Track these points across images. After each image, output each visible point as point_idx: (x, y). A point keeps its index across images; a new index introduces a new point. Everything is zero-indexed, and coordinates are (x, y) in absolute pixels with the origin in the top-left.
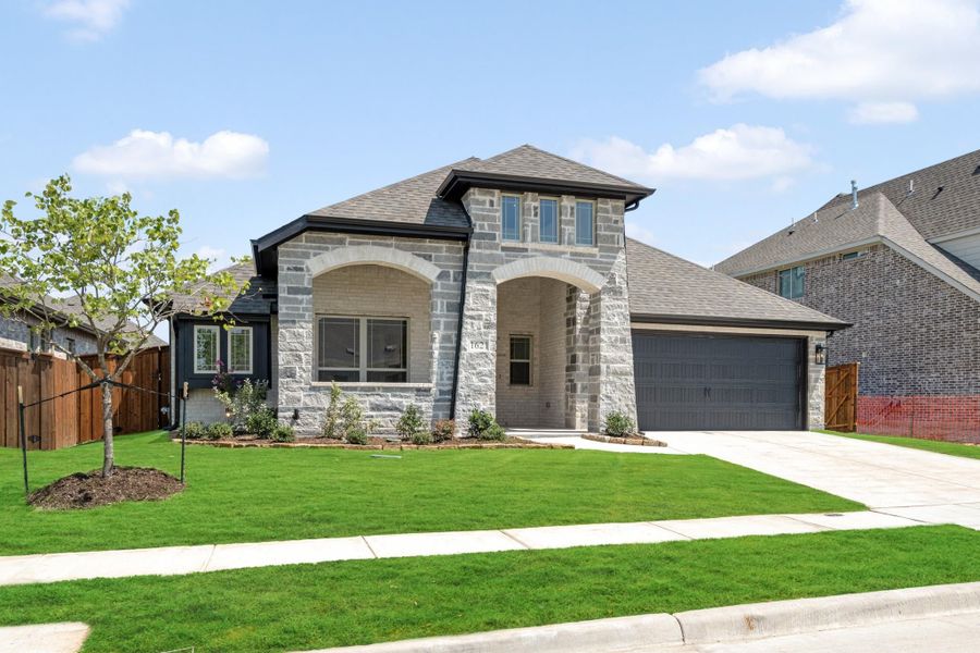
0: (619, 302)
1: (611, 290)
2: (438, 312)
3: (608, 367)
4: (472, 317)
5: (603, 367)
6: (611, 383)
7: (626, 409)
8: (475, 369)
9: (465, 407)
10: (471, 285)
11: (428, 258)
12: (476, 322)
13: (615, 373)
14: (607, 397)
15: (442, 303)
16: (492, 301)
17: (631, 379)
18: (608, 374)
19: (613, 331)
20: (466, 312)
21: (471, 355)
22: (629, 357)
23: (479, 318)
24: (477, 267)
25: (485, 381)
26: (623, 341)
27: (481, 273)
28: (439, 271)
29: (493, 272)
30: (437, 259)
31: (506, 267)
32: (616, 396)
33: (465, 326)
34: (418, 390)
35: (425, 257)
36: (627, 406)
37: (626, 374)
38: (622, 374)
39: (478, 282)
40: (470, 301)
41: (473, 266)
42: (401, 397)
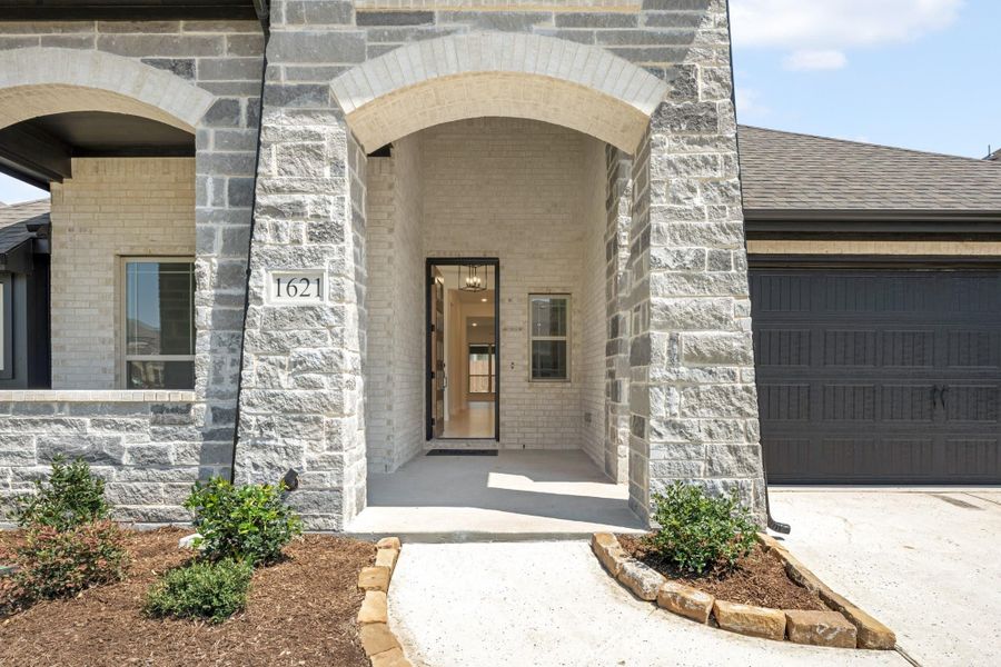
0: (708, 151)
1: (684, 115)
2: (209, 207)
3: (673, 340)
4: (275, 211)
5: (660, 340)
6: (683, 385)
7: (729, 460)
8: (285, 351)
9: (258, 456)
10: (277, 121)
11: (183, 69)
12: (287, 224)
13: (696, 357)
14: (672, 425)
15: (218, 184)
16: (336, 166)
17: (747, 373)
18: (673, 359)
19: (687, 235)
20: (262, 200)
21: (274, 315)
22: (738, 309)
23: (296, 211)
24: (291, 74)
25: (314, 385)
26: (720, 262)
27: (301, 90)
28: (208, 100)
29: (334, 84)
30: (206, 69)
31: (370, 67)
32: (698, 423)
33: (257, 235)
34: (159, 408)
35: (174, 67)
36: (733, 450)
37: (730, 358)
38: (717, 358)
39: (293, 114)
40: (271, 167)
41: (283, 73)
42: (117, 427)
